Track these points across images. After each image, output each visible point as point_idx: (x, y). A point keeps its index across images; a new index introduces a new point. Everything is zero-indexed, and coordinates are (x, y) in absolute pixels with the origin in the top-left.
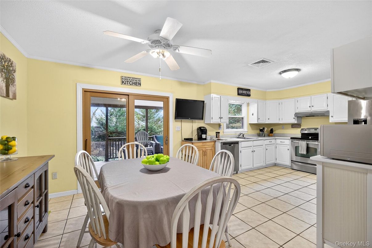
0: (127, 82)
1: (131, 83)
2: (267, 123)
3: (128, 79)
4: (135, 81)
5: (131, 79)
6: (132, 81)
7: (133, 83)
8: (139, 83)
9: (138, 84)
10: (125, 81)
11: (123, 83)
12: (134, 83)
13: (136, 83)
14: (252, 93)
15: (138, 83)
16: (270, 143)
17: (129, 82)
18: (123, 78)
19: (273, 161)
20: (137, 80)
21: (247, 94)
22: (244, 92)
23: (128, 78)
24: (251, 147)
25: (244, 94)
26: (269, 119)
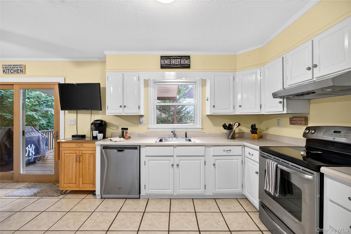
0: (8, 70)
1: (12, 71)
2: (238, 113)
3: (9, 67)
4: (16, 68)
5: (11, 67)
6: (13, 69)
7: (14, 71)
8: (21, 70)
9: (19, 72)
10: (6, 70)
11: (4, 72)
12: (16, 71)
13: (18, 71)
14: (193, 62)
15: (19, 70)
16: (225, 153)
17: (10, 71)
18: (4, 66)
19: (237, 190)
20: (18, 67)
21: (181, 64)
22: (182, 62)
23: (8, 65)
24: (173, 156)
25: (174, 65)
26: (240, 106)
